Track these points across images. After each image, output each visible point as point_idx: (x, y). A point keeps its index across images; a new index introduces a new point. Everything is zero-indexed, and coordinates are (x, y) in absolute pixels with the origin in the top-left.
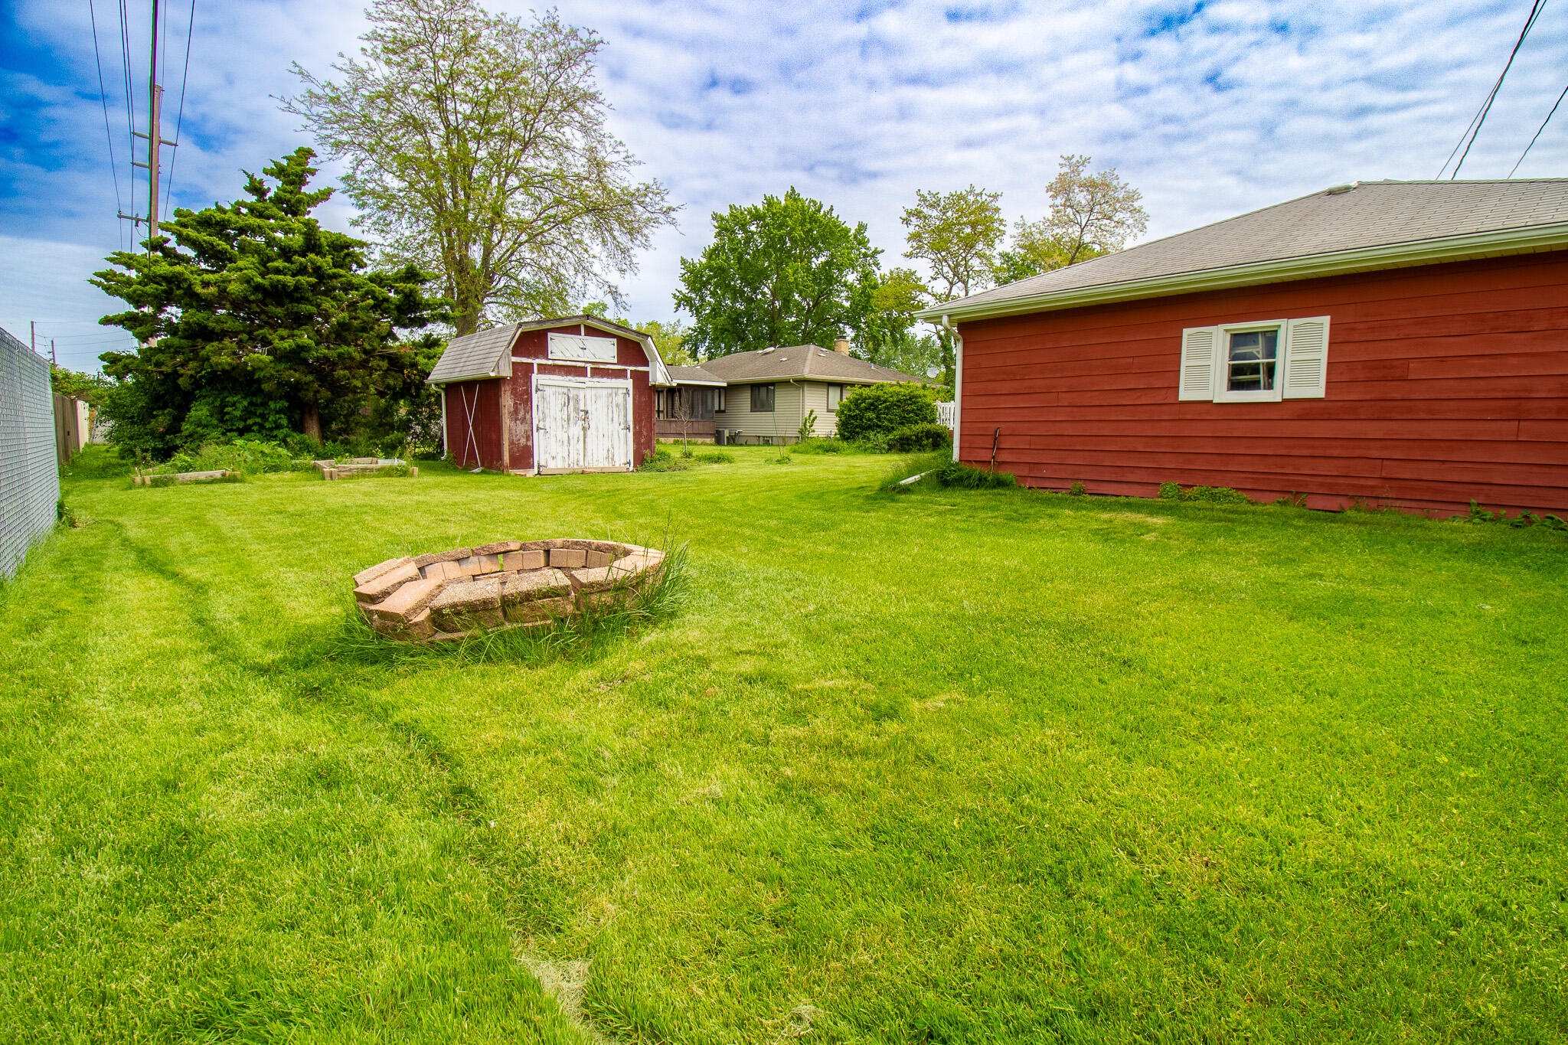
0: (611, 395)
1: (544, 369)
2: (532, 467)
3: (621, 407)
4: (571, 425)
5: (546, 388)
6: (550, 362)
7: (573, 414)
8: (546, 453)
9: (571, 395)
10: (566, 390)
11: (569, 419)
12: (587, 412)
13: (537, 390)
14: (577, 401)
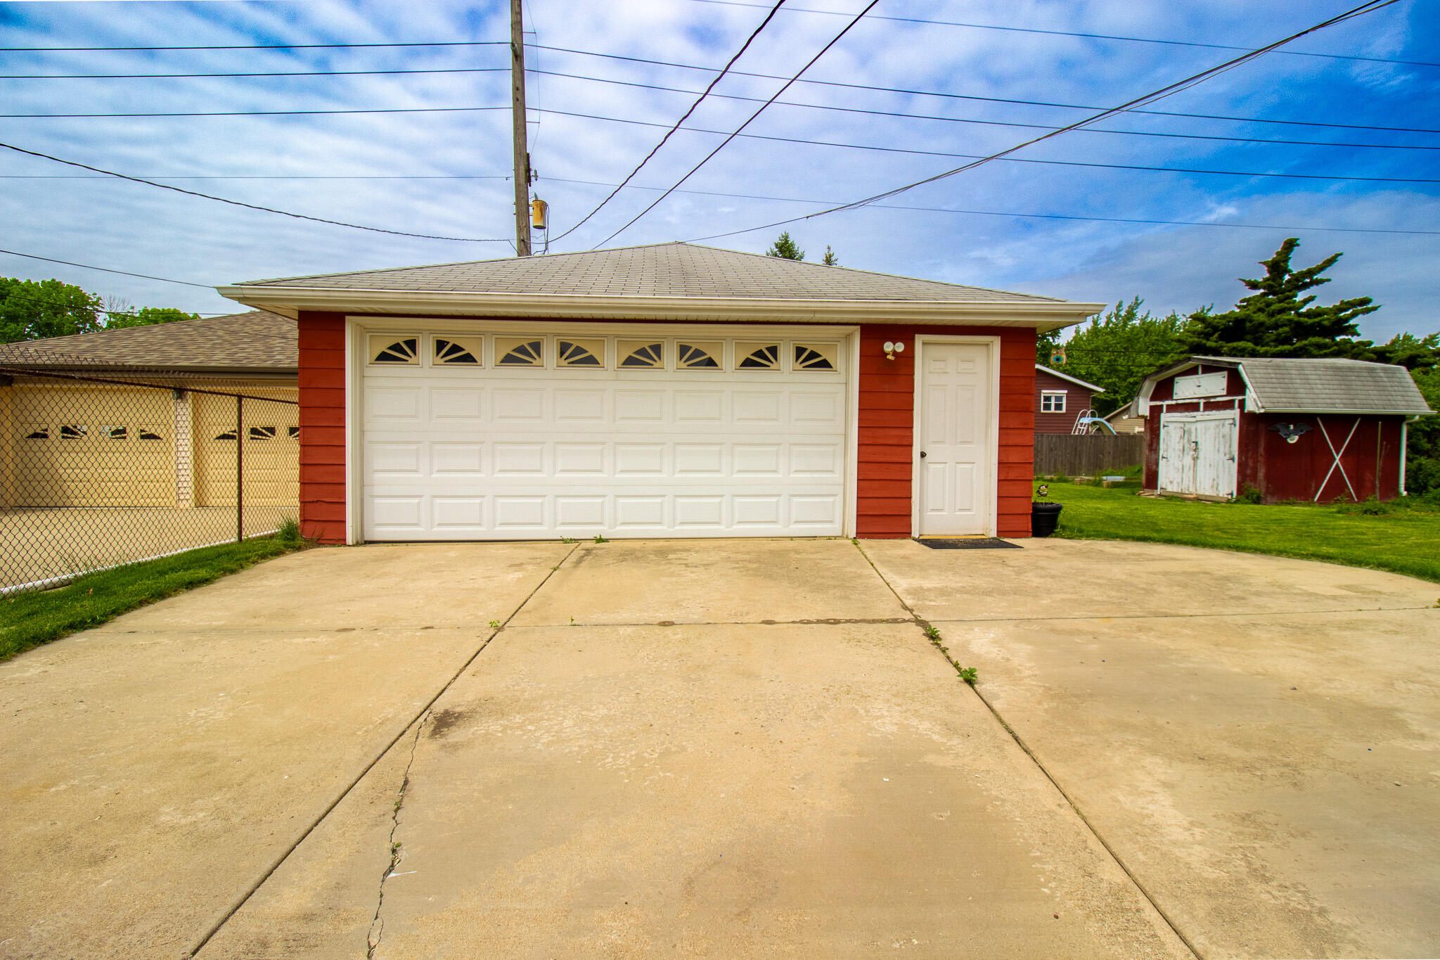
0: (1218, 426)
1: (1171, 409)
2: (1156, 488)
3: (1228, 437)
4: (1185, 455)
5: (1170, 425)
6: (1174, 402)
7: (1187, 446)
8: (1166, 477)
9: (1186, 429)
10: (1182, 425)
11: (1184, 450)
12: (1196, 443)
13: (1164, 426)
14: (1190, 433)
